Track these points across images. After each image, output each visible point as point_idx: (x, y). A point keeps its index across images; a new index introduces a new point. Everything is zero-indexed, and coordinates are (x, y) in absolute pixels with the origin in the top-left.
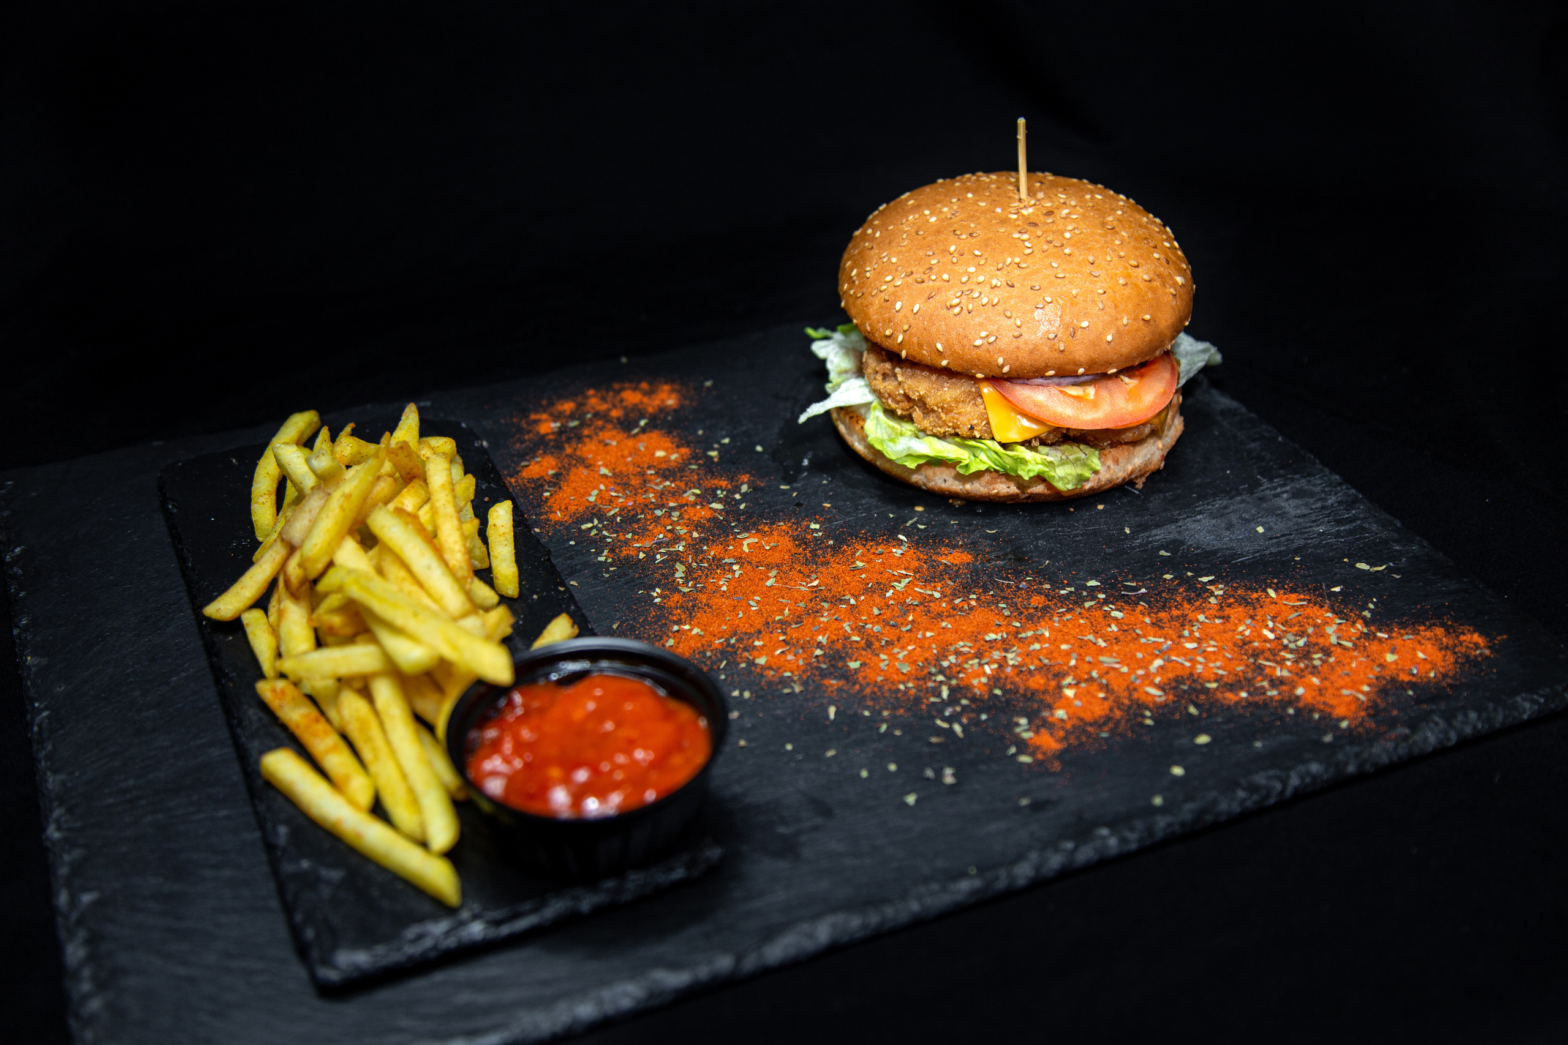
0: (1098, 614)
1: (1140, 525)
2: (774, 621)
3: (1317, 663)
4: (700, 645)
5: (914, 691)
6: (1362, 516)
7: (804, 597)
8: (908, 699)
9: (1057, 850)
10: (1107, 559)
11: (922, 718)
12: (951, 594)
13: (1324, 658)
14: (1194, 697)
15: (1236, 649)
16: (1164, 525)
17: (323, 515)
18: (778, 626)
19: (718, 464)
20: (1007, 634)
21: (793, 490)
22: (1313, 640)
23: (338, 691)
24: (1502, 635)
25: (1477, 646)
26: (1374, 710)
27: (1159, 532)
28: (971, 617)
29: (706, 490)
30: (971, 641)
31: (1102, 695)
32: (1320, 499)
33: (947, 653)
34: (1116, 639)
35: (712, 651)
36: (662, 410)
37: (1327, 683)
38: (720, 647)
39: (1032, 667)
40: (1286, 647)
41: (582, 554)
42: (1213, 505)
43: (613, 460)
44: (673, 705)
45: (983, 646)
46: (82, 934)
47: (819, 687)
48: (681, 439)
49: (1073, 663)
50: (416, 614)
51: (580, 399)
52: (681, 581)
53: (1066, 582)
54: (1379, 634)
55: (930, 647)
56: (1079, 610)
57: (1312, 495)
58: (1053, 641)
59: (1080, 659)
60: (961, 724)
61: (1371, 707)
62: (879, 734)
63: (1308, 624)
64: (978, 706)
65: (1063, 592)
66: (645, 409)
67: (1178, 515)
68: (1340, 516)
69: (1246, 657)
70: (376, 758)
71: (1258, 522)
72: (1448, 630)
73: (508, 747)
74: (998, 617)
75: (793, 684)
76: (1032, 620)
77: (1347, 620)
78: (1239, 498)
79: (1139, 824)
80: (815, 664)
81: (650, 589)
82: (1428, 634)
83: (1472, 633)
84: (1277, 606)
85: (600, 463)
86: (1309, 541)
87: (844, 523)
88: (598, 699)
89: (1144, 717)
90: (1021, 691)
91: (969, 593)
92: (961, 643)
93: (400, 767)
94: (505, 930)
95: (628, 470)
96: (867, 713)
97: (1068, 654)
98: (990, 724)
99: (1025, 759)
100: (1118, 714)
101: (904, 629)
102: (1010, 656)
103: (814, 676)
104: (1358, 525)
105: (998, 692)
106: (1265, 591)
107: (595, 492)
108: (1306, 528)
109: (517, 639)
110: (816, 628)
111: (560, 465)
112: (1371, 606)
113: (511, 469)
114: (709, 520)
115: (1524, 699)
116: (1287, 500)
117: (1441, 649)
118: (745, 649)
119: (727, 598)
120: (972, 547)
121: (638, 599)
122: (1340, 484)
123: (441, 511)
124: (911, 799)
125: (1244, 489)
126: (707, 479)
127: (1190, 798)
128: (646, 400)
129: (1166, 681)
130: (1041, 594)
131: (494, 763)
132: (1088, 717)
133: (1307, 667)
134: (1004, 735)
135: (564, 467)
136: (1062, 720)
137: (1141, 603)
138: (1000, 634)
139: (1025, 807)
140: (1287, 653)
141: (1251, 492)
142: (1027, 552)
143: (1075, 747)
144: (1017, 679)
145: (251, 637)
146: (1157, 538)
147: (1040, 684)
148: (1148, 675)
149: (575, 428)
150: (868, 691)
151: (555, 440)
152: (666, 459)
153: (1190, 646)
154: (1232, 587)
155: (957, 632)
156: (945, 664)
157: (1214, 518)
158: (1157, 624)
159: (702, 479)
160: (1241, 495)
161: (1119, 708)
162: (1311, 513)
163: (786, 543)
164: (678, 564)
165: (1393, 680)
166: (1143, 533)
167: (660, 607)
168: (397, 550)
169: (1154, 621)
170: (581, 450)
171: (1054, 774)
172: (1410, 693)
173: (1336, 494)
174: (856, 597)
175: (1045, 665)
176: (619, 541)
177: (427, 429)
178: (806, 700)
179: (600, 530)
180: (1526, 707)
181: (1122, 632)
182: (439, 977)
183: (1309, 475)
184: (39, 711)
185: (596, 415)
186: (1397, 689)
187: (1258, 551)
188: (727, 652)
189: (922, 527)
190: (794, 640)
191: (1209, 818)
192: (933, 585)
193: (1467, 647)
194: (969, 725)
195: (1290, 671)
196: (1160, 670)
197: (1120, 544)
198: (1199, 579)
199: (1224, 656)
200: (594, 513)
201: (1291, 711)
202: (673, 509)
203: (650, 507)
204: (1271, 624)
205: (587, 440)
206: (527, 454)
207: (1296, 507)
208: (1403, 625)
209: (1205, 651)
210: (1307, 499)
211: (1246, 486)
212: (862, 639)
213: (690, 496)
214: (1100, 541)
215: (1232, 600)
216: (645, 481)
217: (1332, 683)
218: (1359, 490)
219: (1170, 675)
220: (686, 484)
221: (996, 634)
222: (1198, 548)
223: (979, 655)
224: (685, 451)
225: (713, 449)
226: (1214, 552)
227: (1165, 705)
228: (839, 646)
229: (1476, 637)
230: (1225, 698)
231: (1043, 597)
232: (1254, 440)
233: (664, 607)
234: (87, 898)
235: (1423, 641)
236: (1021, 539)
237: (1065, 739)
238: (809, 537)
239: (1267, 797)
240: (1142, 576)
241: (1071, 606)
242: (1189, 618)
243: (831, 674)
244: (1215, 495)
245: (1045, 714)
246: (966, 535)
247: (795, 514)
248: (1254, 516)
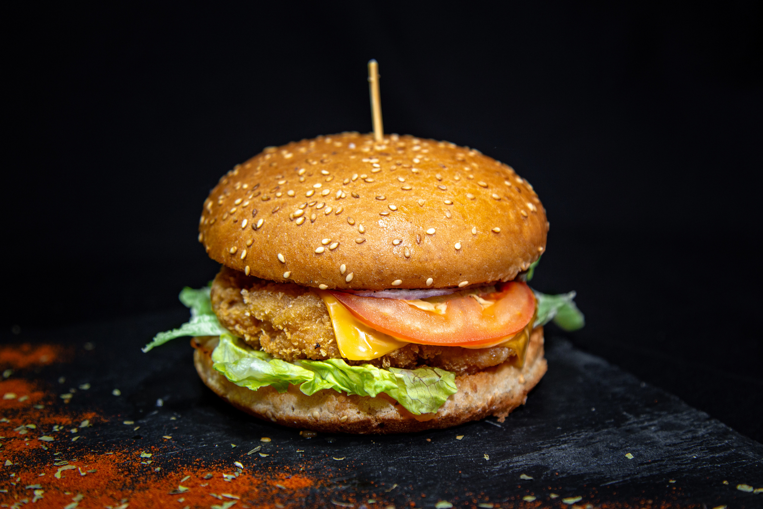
1: (501, 453)
6: (735, 445)
16: (527, 453)
21: (136, 425)
27: (520, 459)
29: (43, 425)
32: (690, 431)
36: (33, 365)
42: (579, 436)
53: (413, 504)
57: (681, 427)
67: (541, 444)
68: (713, 444)
71: (626, 450)
78: (606, 430)
86: (683, 467)
87: (180, 453)
104: (733, 453)
108: (678, 455)
116: (655, 432)
120: (316, 473)
122: (708, 419)
125: (610, 423)
141: (617, 424)
142: (374, 478)
146: (519, 464)
152: (14, 402)
157: (580, 447)
160: (607, 427)
162: (681, 443)
163: (110, 469)
166: (504, 459)
173: (705, 427)
183: (676, 412)
187: (629, 475)
189: (264, 456)
197: (477, 470)
198: (565, 501)
207: (666, 438)
210: (676, 431)
211: (612, 420)
214: (456, 467)
220: (25, 420)
222: (562, 473)
226: (581, 477)
236: (370, 466)
238: (135, 464)
240: (500, 499)
244: (580, 428)
246: (310, 462)
247: (130, 445)
248: (622, 445)
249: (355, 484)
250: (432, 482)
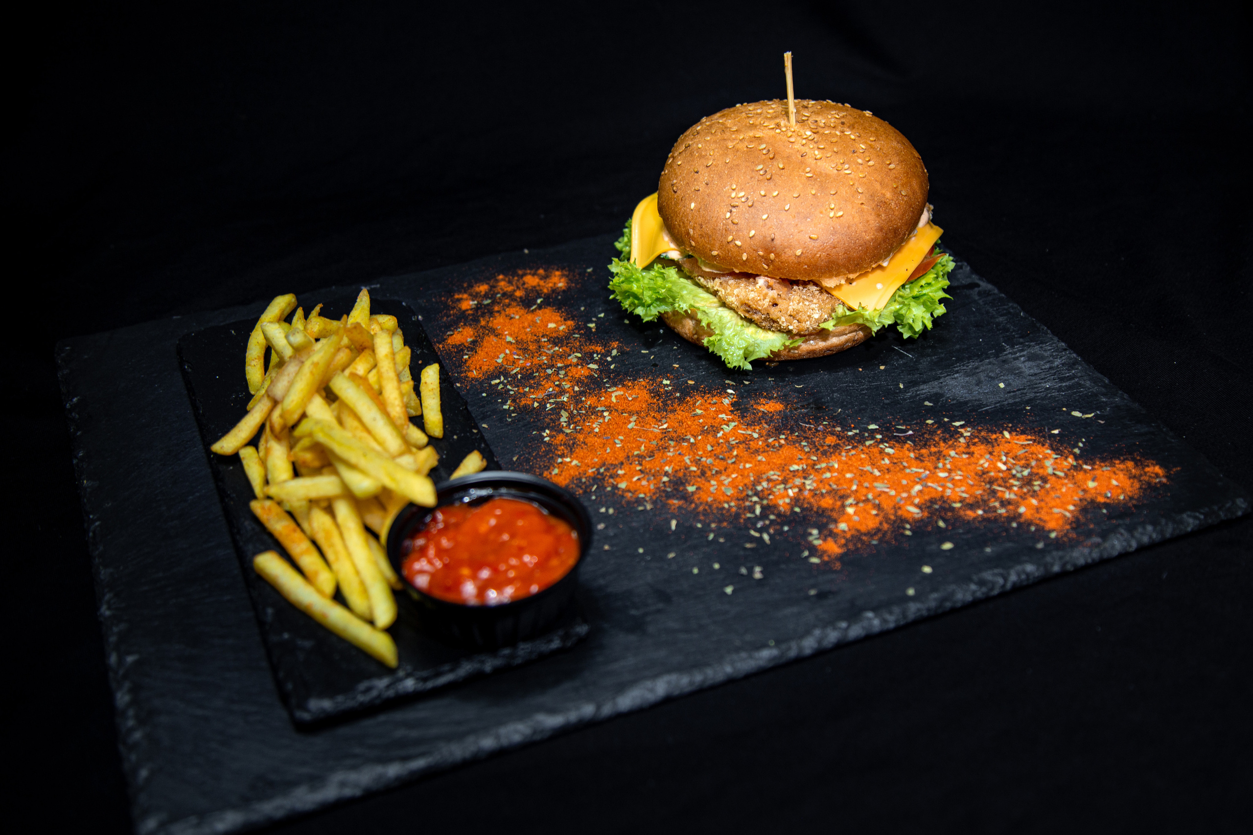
0: (875, 450)
1: (912, 382)
2: (633, 456)
3: (1037, 488)
4: (577, 473)
5: (734, 509)
6: (1079, 374)
7: (656, 437)
8: (731, 515)
9: (835, 628)
10: (885, 408)
11: (740, 529)
12: (766, 435)
13: (1042, 484)
14: (943, 514)
15: (977, 477)
16: (929, 382)
17: (298, 379)
18: (636, 459)
19: (594, 333)
20: (807, 465)
21: (651, 354)
22: (1035, 470)
23: (310, 509)
24: (1176, 467)
25: (1157, 475)
26: (1076, 524)
27: (925, 387)
28: (780, 452)
29: (585, 353)
30: (780, 471)
31: (874, 512)
32: (1049, 362)
33: (761, 480)
34: (888, 469)
35: (586, 478)
36: (554, 291)
37: (1043, 504)
38: (592, 475)
39: (824, 491)
40: (1014, 476)
41: (492, 403)
42: (967, 366)
43: (516, 331)
44: (553, 521)
45: (788, 474)
46: (127, 685)
47: (665, 505)
48: (568, 314)
49: (854, 487)
50: (365, 455)
51: (492, 282)
52: (565, 424)
53: (853, 425)
54: (1085, 467)
55: (748, 476)
56: (861, 447)
57: (1042, 358)
58: (841, 472)
59: (860, 484)
60: (769, 534)
61: (1074, 522)
62: (708, 541)
63: (1033, 458)
64: (782, 521)
65: (850, 433)
66: (541, 290)
67: (941, 373)
68: (1063, 374)
69: (983, 484)
70: (337, 559)
71: (1000, 380)
72: (1137, 463)
73: (432, 552)
74: (800, 452)
75: (645, 503)
76: (826, 455)
77: (1062, 455)
78: (988, 361)
79: (896, 610)
80: (663, 488)
81: (542, 430)
82: (1122, 466)
83: (1154, 465)
84: (1010, 445)
85: (506, 333)
86: (1038, 395)
88: (497, 517)
89: (905, 529)
90: (815, 509)
91: (780, 434)
92: (772, 473)
93: (354, 566)
94: (430, 685)
95: (527, 337)
96: (699, 525)
97: (851, 481)
98: (790, 534)
99: (815, 560)
100: (886, 526)
101: (730, 461)
102: (808, 482)
103: (662, 497)
104: (1076, 382)
105: (797, 510)
106: (1001, 433)
107: (502, 356)
108: (1036, 384)
109: (442, 469)
110: (665, 460)
111: (476, 334)
112: (1081, 445)
113: (440, 338)
114: (587, 377)
115: (1189, 516)
117: (1130, 478)
118: (611, 477)
119: (599, 437)
120: (784, 399)
121: (532, 438)
122: (1065, 350)
123: (385, 375)
124: (729, 590)
125: (991, 354)
126: (586, 345)
127: (934, 590)
128: (542, 283)
129: (923, 501)
130: (834, 435)
131: (421, 564)
132: (863, 529)
133: (1029, 491)
134: (800, 542)
135: (480, 336)
136: (844, 531)
137: (909, 442)
138: (801, 466)
139: (813, 596)
140: (1015, 480)
141: (997, 356)
142: (825, 403)
143: (853, 552)
144: (812, 500)
145: (246, 467)
146: (924, 391)
147: (829, 504)
148: (910, 497)
149: (488, 305)
150: (701, 508)
151: (473, 315)
152: (556, 330)
153: (943, 475)
154: (977, 430)
155: (769, 464)
156: (759, 488)
157: (967, 376)
158: (919, 459)
159: (583, 345)
160: (989, 358)
161: (887, 522)
162: (1040, 373)
163: (644, 395)
164: (563, 411)
165: (1093, 501)
166: (913, 387)
167: (549, 444)
168: (352, 406)
169: (917, 456)
170: (492, 322)
171: (836, 572)
172: (1105, 511)
173: (1061, 357)
174: (695, 437)
175: (834, 490)
176: (519, 393)
177: (376, 309)
178: (655, 515)
179: (505, 385)
180: (1190, 522)
181: (892, 464)
182: (382, 718)
183: (1042, 343)
184: (94, 521)
185: (504, 295)
186: (1094, 508)
187: (999, 402)
188: (598, 479)
189: (747, 382)
190: (648, 470)
191: (948, 605)
192: (753, 427)
193: (1150, 476)
194: (774, 534)
195: (1016, 495)
196: (919, 493)
197: (895, 396)
198: (953, 424)
199: (968, 483)
200: (501, 371)
201: (1014, 525)
202: (560, 368)
203: (543, 367)
204: (1004, 458)
205: (497, 314)
206: (452, 326)
207: (1030, 368)
208: (1103, 460)
209: (953, 479)
210: (1038, 362)
211: (994, 351)
212: (698, 469)
213: (573, 359)
214: (880, 394)
215: (976, 440)
216: (540, 347)
217: (1047, 503)
218: (1078, 355)
219: (927, 497)
220: (571, 349)
221: (799, 465)
222: (953, 400)
223: (785, 482)
224: (570, 323)
225: (592, 322)
226: (966, 403)
227: (921, 520)
228: (681, 474)
229: (1157, 469)
230: (966, 515)
231: (835, 437)
232: (1002, 315)
233: (552, 444)
234: (130, 659)
235: (1117, 472)
236: (821, 392)
237: (845, 545)
238: (662, 390)
239: (992, 589)
240: (910, 421)
241: (855, 444)
242: (944, 453)
243: (674, 495)
244: (969, 358)
245: (832, 526)
246: (779, 389)
247: (652, 372)
248: (998, 374)
249: (812, 408)
250: (864, 406)
